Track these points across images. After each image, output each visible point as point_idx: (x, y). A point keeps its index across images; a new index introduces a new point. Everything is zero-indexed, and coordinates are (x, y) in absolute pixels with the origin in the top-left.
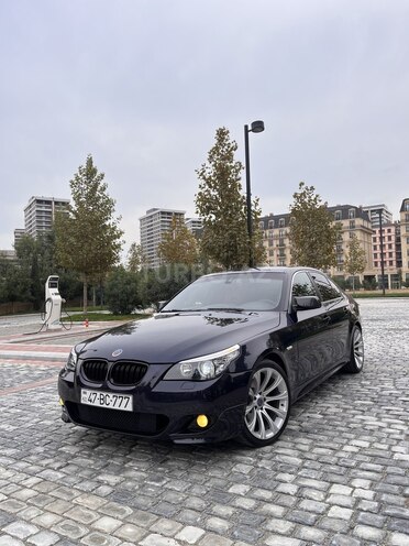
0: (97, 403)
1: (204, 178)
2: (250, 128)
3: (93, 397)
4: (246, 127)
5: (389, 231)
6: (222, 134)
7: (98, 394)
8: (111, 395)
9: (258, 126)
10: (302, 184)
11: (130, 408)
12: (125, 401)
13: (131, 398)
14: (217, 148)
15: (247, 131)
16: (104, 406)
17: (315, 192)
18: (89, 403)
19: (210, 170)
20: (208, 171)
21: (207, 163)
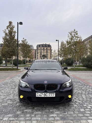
0: (43, 96)
1: (5, 33)
2: (19, 23)
3: (41, 95)
4: (18, 23)
5: (34, 51)
6: (10, 23)
7: (43, 94)
8: (48, 93)
9: (21, 23)
10: (24, 38)
11: (54, 96)
12: (53, 94)
13: (55, 93)
14: (9, 26)
15: (18, 24)
16: (46, 96)
17: (27, 41)
18: (40, 96)
19: (7, 31)
20: (6, 31)
21: (6, 29)
